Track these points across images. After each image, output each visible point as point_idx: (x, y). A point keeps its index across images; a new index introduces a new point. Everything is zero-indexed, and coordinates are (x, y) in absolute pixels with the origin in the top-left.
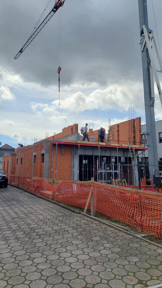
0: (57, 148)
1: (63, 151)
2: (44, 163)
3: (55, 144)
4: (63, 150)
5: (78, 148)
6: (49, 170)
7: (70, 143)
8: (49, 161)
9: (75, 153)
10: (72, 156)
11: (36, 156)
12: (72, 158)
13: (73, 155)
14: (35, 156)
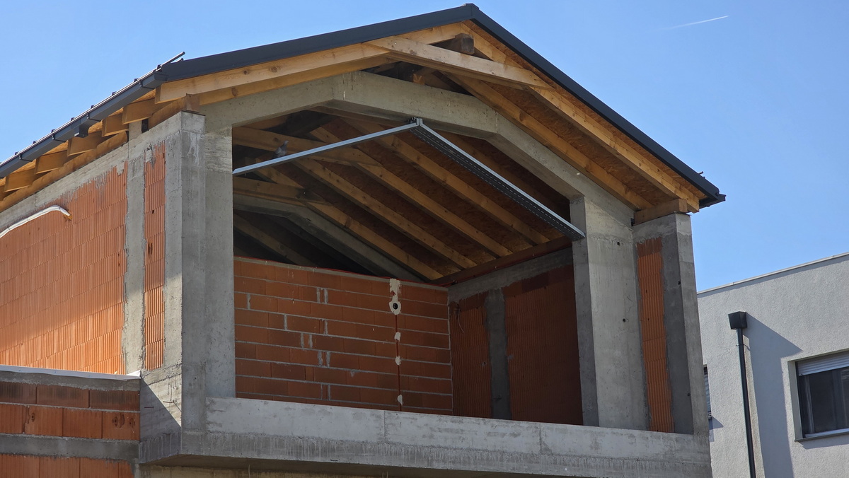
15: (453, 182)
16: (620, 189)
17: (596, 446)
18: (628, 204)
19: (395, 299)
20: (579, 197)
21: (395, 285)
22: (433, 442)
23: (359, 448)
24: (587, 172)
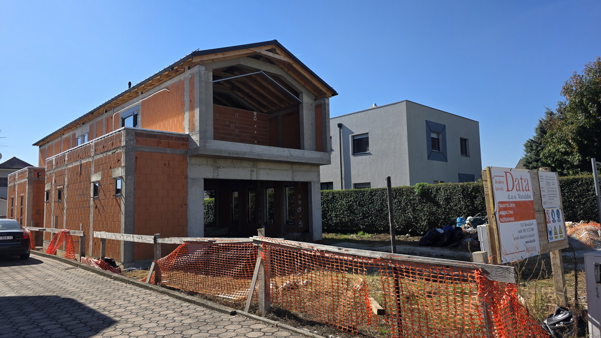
2: (123, 199)
6: (134, 214)
8: (135, 195)
10: (188, 182)
11: (100, 184)
12: (189, 186)
15: (270, 87)
16: (312, 91)
17: (303, 155)
18: (314, 95)
19: (255, 117)
20: (302, 93)
21: (255, 113)
22: (263, 152)
23: (245, 153)
24: (304, 86)
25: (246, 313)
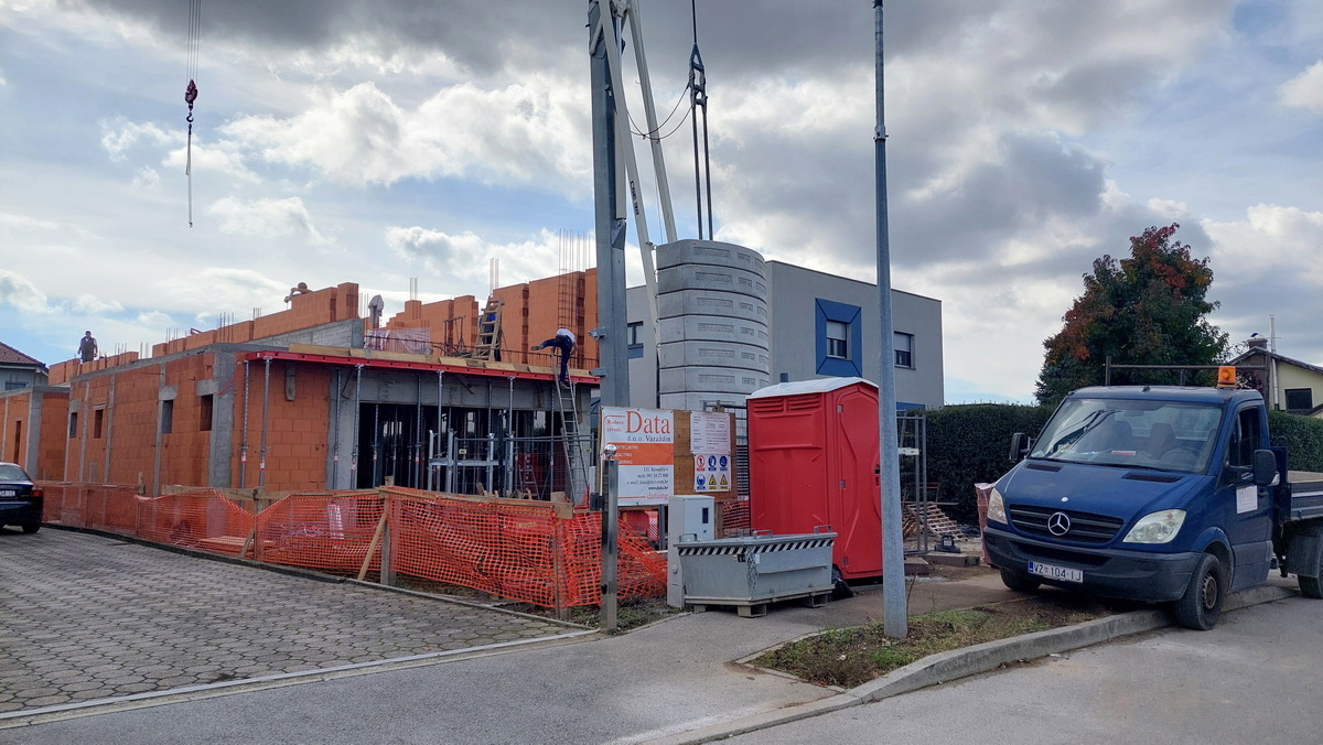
0: (267, 377)
1: (293, 386)
2: (213, 433)
3: (261, 362)
4: (291, 384)
5: (356, 378)
6: (230, 458)
7: (324, 357)
8: (233, 425)
9: (342, 396)
10: (329, 405)
11: (175, 404)
12: (332, 413)
13: (333, 403)
14: (169, 403)
25: (359, 580)
